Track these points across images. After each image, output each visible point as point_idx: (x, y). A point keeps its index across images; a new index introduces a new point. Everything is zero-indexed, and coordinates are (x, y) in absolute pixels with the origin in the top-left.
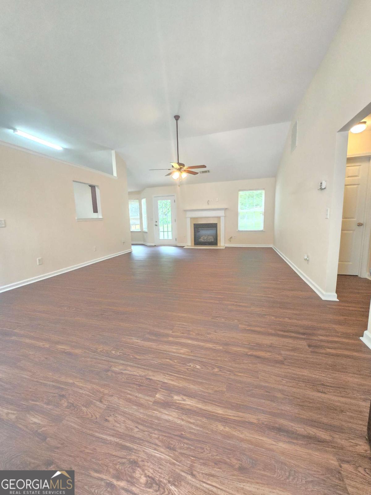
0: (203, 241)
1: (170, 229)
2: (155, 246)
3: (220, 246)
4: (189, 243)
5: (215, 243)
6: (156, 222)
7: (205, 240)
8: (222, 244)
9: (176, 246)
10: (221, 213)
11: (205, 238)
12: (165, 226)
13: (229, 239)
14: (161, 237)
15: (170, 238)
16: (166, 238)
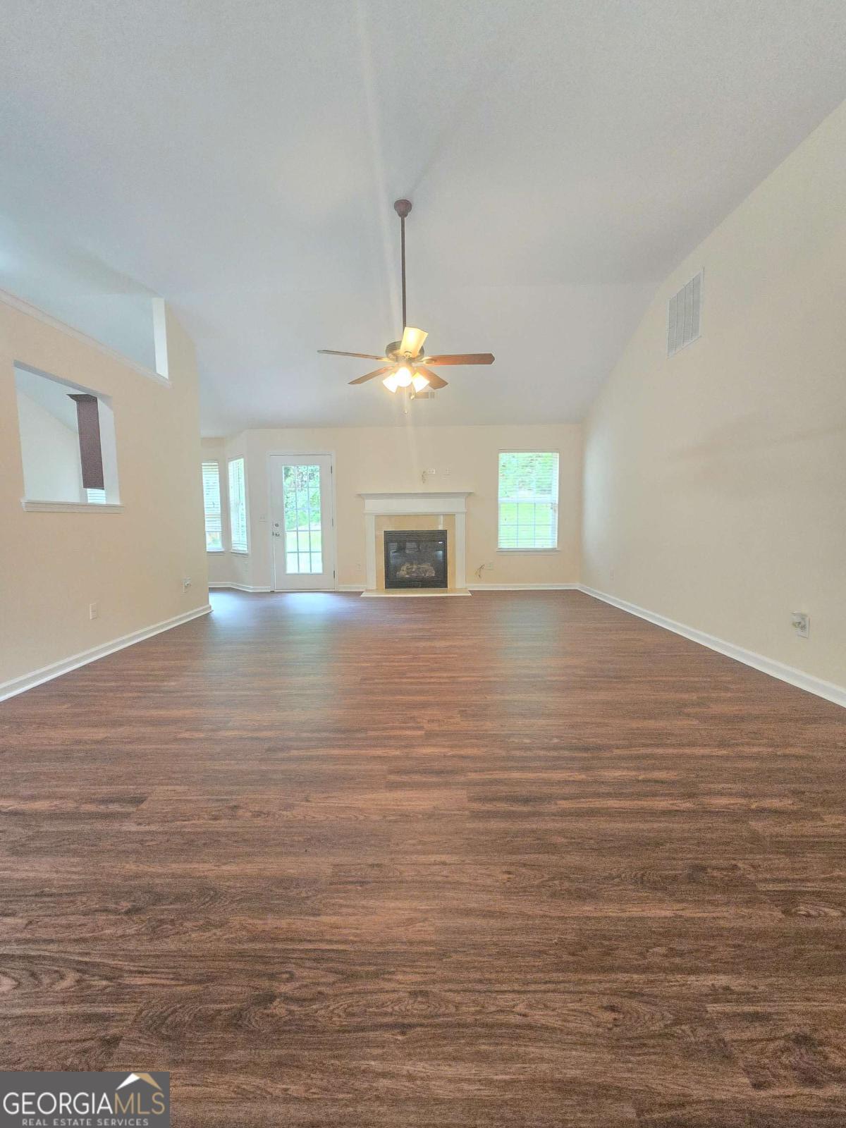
0: (407, 576)
1: (317, 546)
2: (273, 592)
3: (454, 590)
4: (372, 582)
5: (440, 580)
6: (277, 525)
7: (414, 575)
8: (460, 583)
9: (335, 592)
10: (456, 506)
11: (414, 570)
12: (303, 536)
13: (476, 573)
14: (291, 568)
15: (318, 568)
16: (305, 569)
